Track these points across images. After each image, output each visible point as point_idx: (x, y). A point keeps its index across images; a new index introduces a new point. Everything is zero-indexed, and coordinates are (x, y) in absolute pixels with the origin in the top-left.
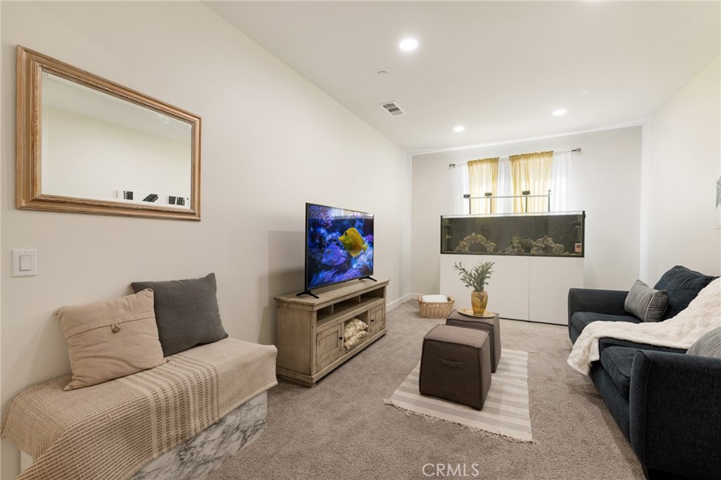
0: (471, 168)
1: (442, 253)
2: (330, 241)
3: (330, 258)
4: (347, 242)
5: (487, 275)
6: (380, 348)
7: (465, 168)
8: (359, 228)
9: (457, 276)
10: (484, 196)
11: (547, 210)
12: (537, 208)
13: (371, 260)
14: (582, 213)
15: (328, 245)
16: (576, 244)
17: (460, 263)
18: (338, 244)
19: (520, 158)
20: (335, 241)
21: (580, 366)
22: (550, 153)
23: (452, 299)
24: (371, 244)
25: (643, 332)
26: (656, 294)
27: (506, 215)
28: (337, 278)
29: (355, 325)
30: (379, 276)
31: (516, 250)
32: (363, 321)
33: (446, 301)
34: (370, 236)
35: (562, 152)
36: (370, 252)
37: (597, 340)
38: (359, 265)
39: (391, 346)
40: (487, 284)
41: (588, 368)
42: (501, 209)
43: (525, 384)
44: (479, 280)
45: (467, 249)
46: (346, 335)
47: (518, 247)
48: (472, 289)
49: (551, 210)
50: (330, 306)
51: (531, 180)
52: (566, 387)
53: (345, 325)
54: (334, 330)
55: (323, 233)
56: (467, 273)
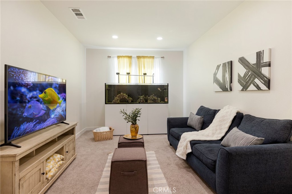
0: (119, 59)
1: (106, 103)
2: (31, 98)
3: (31, 111)
4: (46, 99)
5: (138, 115)
6: (73, 169)
7: (116, 59)
8: (55, 88)
9: (122, 117)
10: (126, 74)
11: (152, 83)
12: (148, 82)
13: (65, 111)
14: (167, 84)
15: (29, 101)
16: (166, 98)
17: (124, 109)
18: (38, 101)
19: (141, 58)
20: (36, 98)
21: (182, 155)
22: (153, 57)
23: (112, 128)
24: (65, 99)
25: (202, 135)
26: (200, 118)
27: (137, 84)
28: (38, 127)
29: (54, 159)
30: (71, 120)
31: (142, 101)
32: (60, 154)
33: (109, 130)
34: (63, 94)
35: (158, 57)
36: (64, 105)
37: (189, 142)
38: (56, 115)
39: (81, 165)
40: (139, 120)
41: (186, 156)
42: (134, 81)
43: (160, 171)
44: (134, 119)
45: (119, 101)
46: (47, 169)
47: (143, 100)
48: (131, 123)
49: (154, 83)
50: (33, 151)
51: (146, 68)
52: (176, 166)
53: (46, 161)
54: (38, 169)
55: (24, 92)
56: (127, 115)
